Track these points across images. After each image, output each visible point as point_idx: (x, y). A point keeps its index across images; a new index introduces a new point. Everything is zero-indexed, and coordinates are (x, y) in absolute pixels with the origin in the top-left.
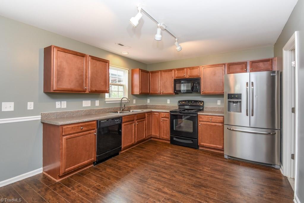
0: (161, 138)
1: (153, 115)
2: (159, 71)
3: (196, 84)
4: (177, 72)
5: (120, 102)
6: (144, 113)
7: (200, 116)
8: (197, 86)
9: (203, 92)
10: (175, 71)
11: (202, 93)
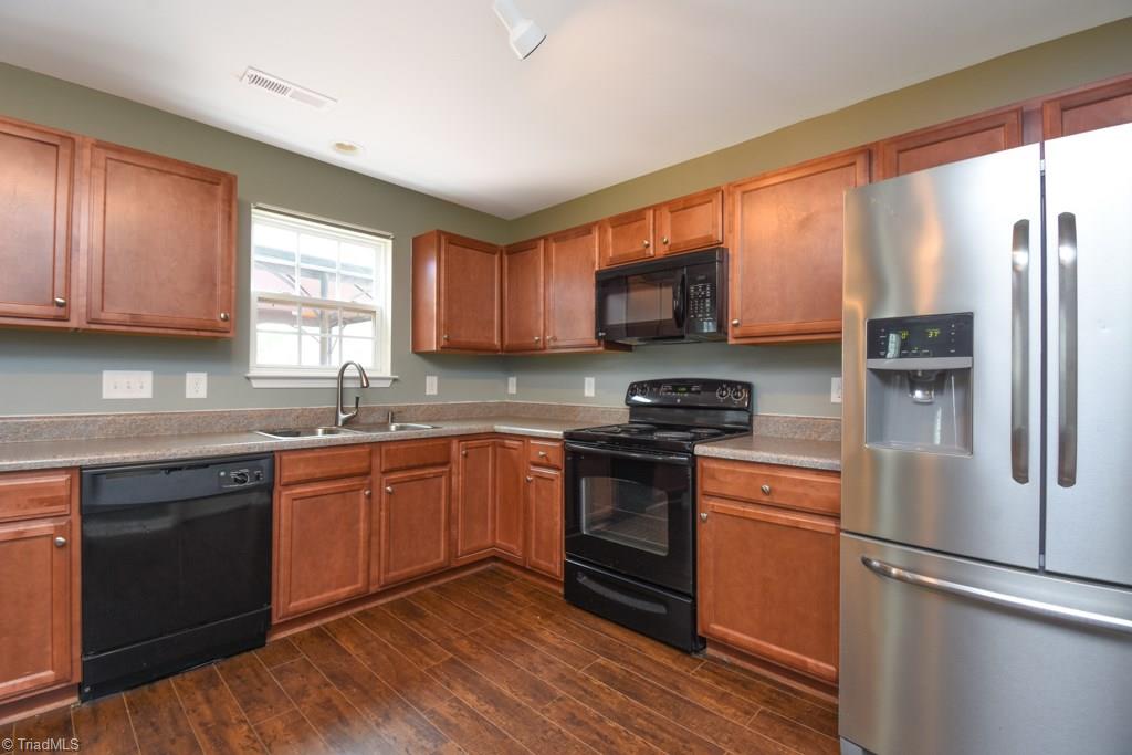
0: (528, 567)
1: (499, 449)
2: (540, 238)
3: (700, 286)
4: (615, 235)
5: (334, 384)
6: (448, 438)
7: (706, 464)
8: (705, 297)
9: (737, 331)
10: (603, 232)
11: (736, 338)
